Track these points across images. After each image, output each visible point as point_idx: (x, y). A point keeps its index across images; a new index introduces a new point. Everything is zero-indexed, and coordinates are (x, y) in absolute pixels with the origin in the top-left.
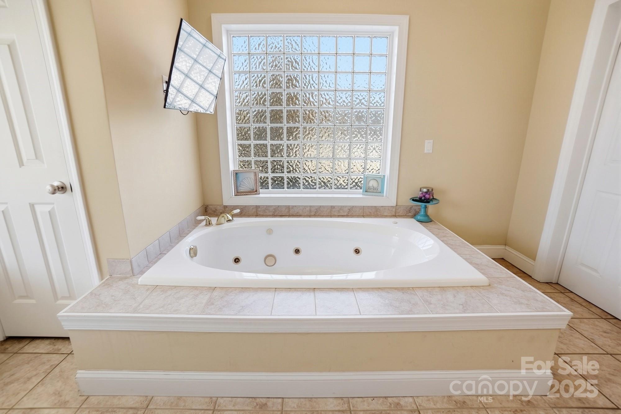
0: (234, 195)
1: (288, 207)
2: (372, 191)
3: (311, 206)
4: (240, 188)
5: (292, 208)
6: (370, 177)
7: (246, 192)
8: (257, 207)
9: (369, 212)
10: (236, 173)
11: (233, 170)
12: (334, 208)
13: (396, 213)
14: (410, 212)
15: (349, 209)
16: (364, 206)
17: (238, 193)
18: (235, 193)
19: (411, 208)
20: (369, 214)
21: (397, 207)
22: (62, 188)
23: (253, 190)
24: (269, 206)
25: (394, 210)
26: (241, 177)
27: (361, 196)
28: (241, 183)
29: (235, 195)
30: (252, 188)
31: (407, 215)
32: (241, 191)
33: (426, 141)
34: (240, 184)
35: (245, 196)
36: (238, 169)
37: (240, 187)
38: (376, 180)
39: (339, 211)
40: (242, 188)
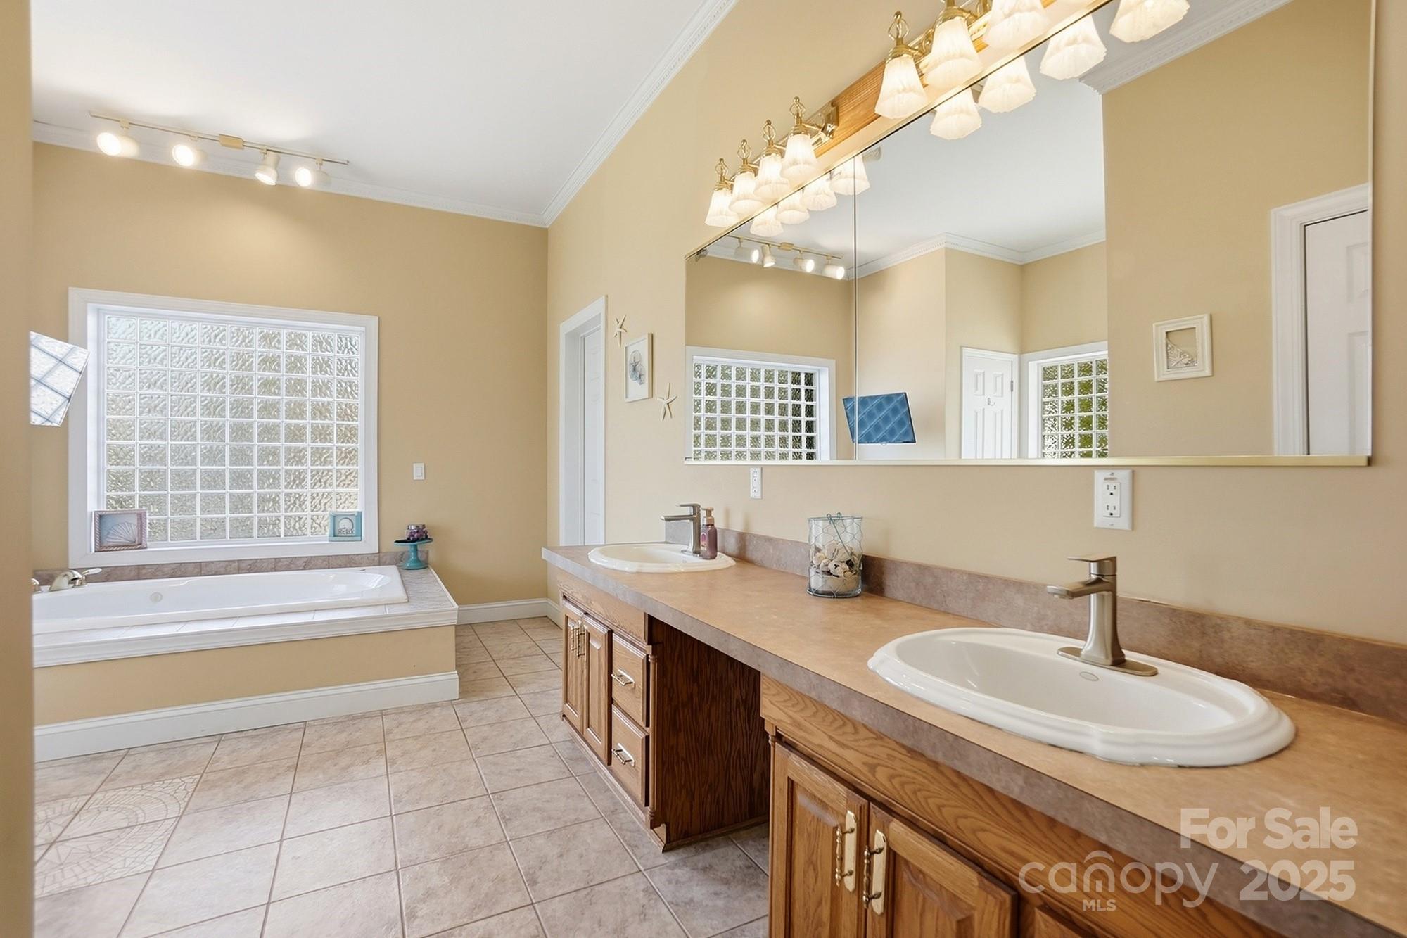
0: (93, 551)
3: (239, 561)
4: (107, 540)
5: (206, 566)
10: (101, 517)
11: (96, 510)
12: (280, 561)
16: (329, 556)
17: (101, 547)
18: (95, 548)
19: (402, 555)
21: (381, 555)
26: (108, 523)
28: (110, 531)
29: (95, 551)
30: (131, 539)
33: (415, 465)
34: (109, 533)
36: (105, 510)
37: (107, 537)
40: (111, 540)
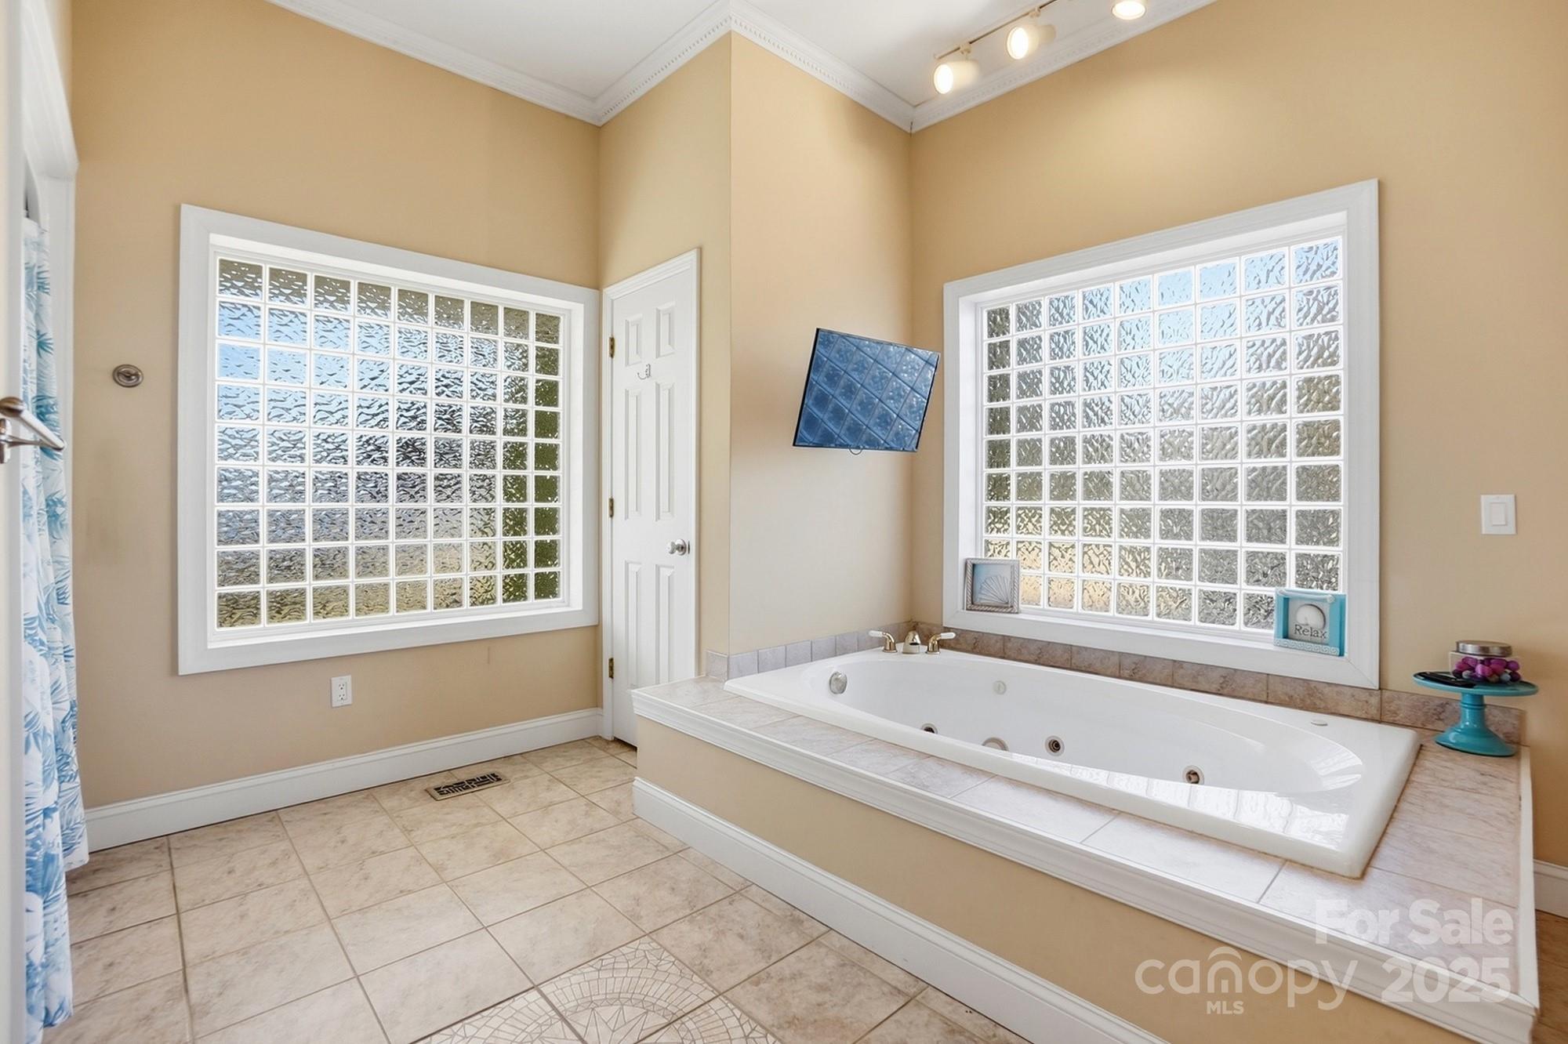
1: (1069, 648)
2: (1308, 638)
6: (1301, 599)
7: (989, 606)
8: (1006, 639)
9: (1286, 694)
13: (1381, 709)
14: (1439, 719)
15: (1222, 676)
20: (1287, 699)
22: (682, 548)
23: (1007, 603)
24: (1029, 640)
25: (1374, 701)
27: (1271, 647)
31: (1430, 727)
32: (982, 601)
35: (985, 613)
38: (1319, 608)
39: (1194, 677)
